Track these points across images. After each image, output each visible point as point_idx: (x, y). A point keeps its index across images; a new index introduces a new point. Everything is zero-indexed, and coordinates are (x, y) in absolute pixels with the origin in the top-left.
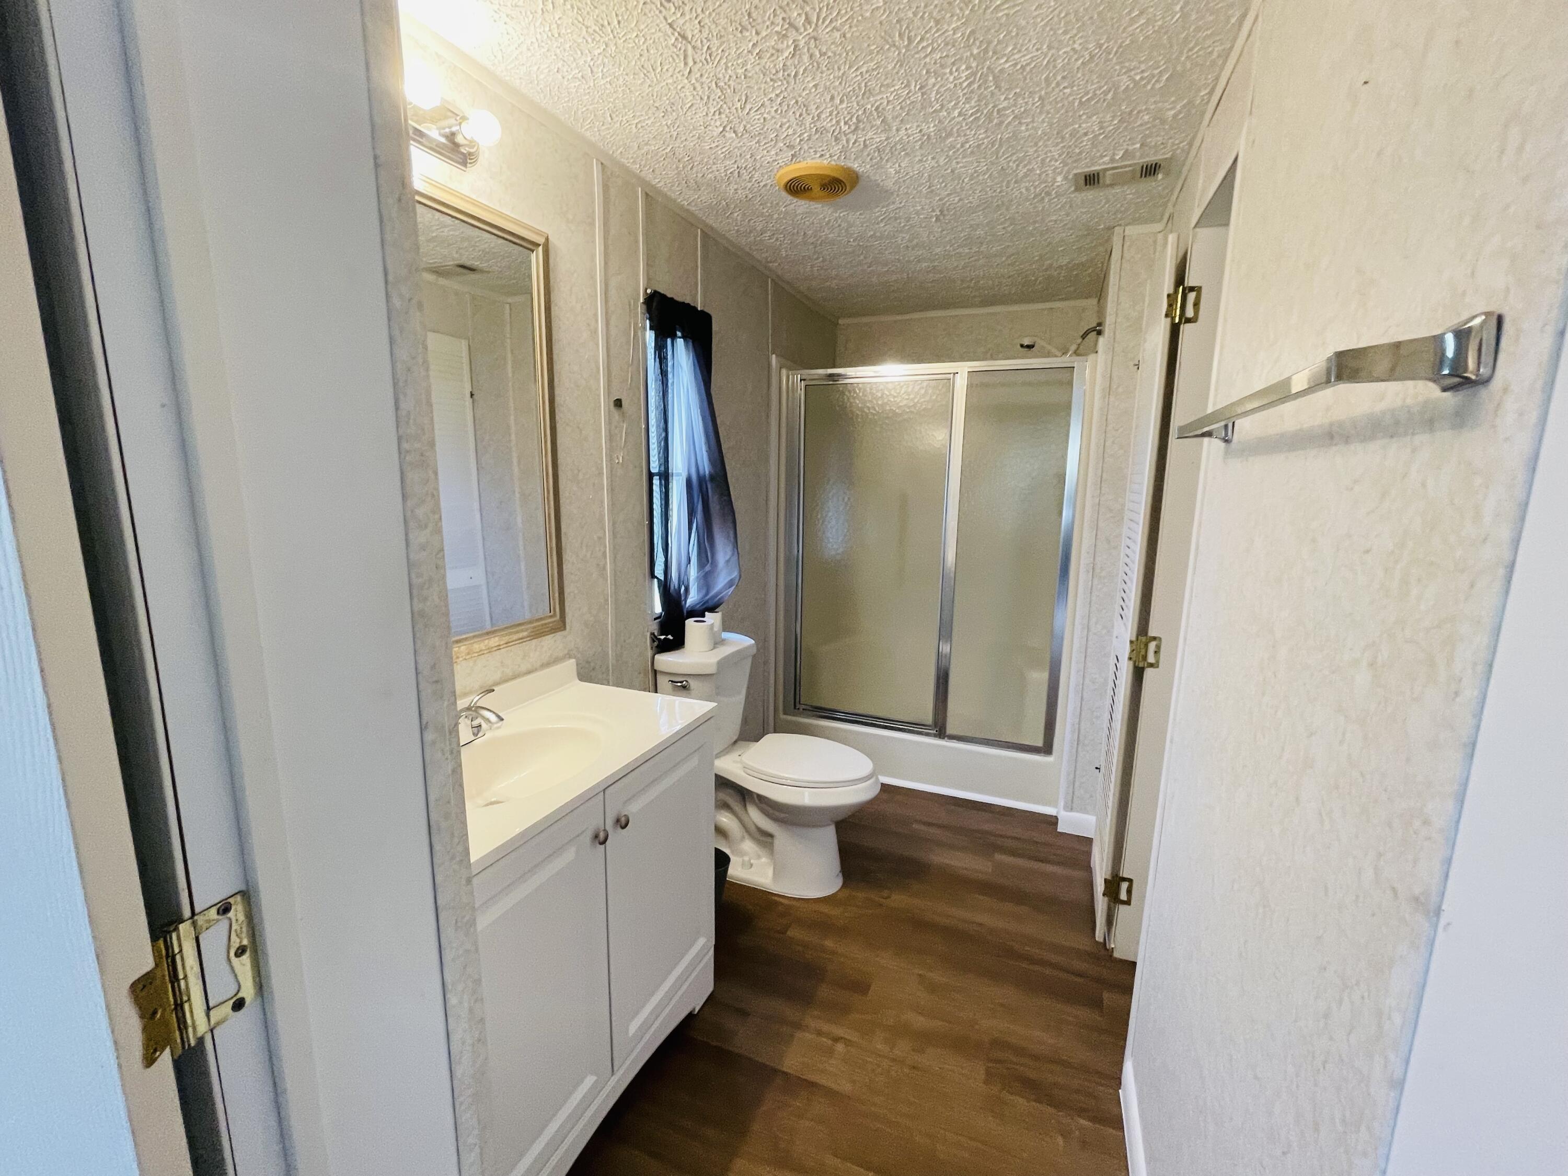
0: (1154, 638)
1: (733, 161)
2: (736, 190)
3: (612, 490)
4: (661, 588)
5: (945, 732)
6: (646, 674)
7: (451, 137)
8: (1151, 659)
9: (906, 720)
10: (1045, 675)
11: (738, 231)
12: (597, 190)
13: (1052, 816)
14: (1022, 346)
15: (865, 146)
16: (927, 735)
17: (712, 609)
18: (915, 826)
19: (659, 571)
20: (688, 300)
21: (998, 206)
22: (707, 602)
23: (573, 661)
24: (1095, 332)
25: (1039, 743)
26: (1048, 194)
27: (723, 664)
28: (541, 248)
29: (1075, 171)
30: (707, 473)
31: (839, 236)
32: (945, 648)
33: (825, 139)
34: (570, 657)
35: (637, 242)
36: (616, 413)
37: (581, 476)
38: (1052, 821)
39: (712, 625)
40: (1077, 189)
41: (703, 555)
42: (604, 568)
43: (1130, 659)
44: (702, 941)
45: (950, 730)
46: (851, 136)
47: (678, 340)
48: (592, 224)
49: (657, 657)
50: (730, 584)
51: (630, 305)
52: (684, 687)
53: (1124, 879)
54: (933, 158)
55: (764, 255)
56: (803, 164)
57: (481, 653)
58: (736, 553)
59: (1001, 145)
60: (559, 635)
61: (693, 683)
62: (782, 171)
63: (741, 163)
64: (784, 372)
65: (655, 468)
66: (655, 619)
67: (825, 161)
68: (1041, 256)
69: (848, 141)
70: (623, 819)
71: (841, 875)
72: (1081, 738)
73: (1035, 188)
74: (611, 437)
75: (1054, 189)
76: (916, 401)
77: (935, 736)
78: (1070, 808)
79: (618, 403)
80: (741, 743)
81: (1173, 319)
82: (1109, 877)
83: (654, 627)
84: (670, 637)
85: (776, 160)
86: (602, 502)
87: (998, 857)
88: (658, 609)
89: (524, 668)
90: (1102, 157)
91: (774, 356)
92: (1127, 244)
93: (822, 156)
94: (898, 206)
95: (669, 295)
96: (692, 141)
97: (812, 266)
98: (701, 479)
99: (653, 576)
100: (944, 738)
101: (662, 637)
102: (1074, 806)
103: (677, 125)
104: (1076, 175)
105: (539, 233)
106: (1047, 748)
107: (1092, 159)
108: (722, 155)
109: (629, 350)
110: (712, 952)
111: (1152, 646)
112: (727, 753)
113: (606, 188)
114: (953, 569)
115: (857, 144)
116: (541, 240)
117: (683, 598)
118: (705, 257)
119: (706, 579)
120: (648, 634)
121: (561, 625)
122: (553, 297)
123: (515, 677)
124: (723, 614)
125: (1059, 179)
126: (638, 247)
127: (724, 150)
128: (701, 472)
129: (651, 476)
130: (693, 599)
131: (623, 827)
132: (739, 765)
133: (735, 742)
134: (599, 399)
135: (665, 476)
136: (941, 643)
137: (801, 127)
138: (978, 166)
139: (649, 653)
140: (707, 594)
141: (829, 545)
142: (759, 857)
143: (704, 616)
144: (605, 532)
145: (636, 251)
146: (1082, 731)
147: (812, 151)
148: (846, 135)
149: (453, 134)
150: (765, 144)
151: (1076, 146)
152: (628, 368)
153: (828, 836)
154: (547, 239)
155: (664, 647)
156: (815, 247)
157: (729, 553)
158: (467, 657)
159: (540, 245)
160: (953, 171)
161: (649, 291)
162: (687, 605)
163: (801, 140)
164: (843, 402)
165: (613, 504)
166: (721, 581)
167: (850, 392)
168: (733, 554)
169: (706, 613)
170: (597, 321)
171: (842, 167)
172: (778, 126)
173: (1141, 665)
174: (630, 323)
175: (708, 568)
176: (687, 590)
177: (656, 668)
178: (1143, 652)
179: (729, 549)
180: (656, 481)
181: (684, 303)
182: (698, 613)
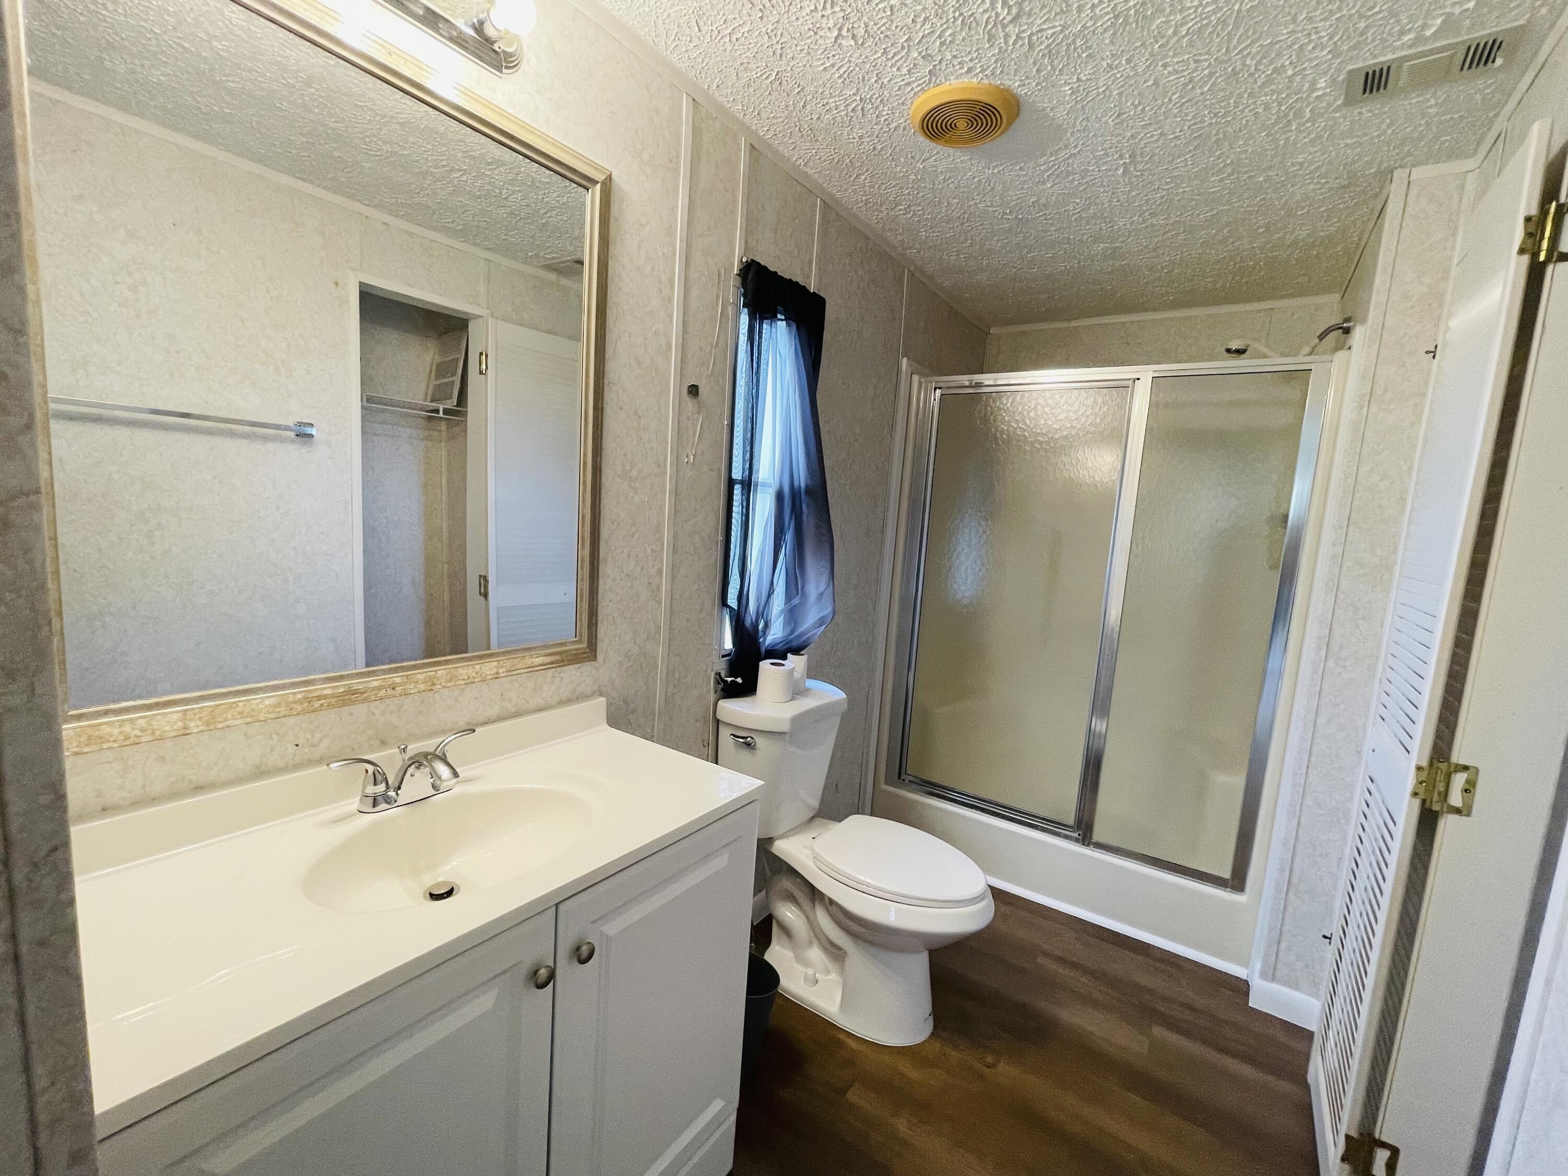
0: (1465, 768)
1: (854, 91)
2: (861, 137)
3: (676, 493)
4: (734, 623)
5: (1091, 838)
6: (706, 721)
7: (479, 28)
8: (1456, 799)
9: (1042, 814)
10: (1239, 781)
11: (867, 201)
12: (685, 131)
13: (1241, 979)
14: (1228, 351)
15: (1031, 46)
16: (1066, 837)
17: (797, 651)
18: (1041, 960)
19: (732, 601)
20: (799, 278)
21: (1218, 140)
22: (791, 641)
23: (603, 700)
24: (1341, 331)
25: (1226, 873)
26: (1299, 114)
27: (799, 721)
28: (599, 186)
29: (1350, 67)
30: (803, 485)
31: (992, 206)
32: (1099, 726)
33: (974, 39)
34: (601, 695)
35: (735, 201)
36: (689, 403)
37: (634, 473)
38: (1241, 988)
39: (792, 671)
40: (1349, 101)
41: (793, 587)
42: (659, 588)
43: (1415, 794)
44: (718, 1105)
45: (1097, 836)
46: (1010, 28)
47: (779, 323)
48: (676, 171)
49: (722, 703)
50: (821, 622)
51: (719, 276)
52: (748, 745)
53: (1384, 1145)
54: (1128, 61)
55: (899, 238)
56: (945, 87)
57: (470, 682)
58: (831, 583)
59: (1236, 26)
60: (587, 667)
61: (760, 741)
62: (917, 101)
63: (865, 92)
64: (916, 378)
65: (737, 474)
66: (723, 656)
67: (975, 80)
68: (1267, 226)
69: (1007, 36)
70: (585, 950)
71: (931, 1018)
72: (1295, 880)
73: (1280, 105)
74: (680, 431)
75: (1309, 104)
76: (1080, 413)
77: (1077, 840)
78: (1271, 974)
79: (693, 390)
80: (819, 820)
81: (1535, 255)
82: (1354, 1134)
83: (721, 666)
84: (739, 680)
85: (908, 84)
86: (661, 507)
87: (1158, 1031)
88: (728, 645)
89: (534, 702)
90: (1402, 33)
91: (905, 359)
92: (1413, 192)
93: (970, 70)
94: (1073, 151)
95: (771, 269)
96: (802, 58)
97: (959, 252)
98: (794, 492)
99: (724, 603)
100: (1088, 845)
101: (729, 679)
102: (1278, 974)
103: (779, 33)
104: (1350, 72)
105: (598, 168)
106: (1237, 881)
107: (1384, 40)
108: (840, 81)
109: (714, 330)
110: (733, 1118)
111: (1459, 780)
112: (799, 833)
113: (696, 132)
114: (1117, 629)
115: (1020, 43)
116: (600, 177)
117: (760, 634)
118: (824, 234)
119: (792, 615)
120: (713, 674)
121: (590, 652)
122: (614, 250)
123: (517, 714)
124: (808, 658)
125: (1322, 84)
126: (736, 206)
127: (842, 71)
128: (796, 484)
129: (731, 483)
130: (775, 634)
131: (583, 961)
132: (808, 852)
133: (813, 818)
134: (668, 384)
135: (748, 484)
136: (1094, 720)
137: (941, 18)
138: (1195, 70)
139: (712, 697)
140: (792, 632)
141: (956, 586)
142: (828, 972)
143: (785, 658)
144: (663, 545)
145: (733, 212)
146: (1297, 871)
147: (955, 62)
148: (1004, 27)
149: (481, 23)
150: (895, 54)
151: (1361, 17)
152: (711, 349)
153: (919, 965)
154: (610, 177)
155: (730, 691)
156: (962, 224)
157: (822, 587)
158: (449, 685)
159: (598, 182)
160: (1156, 83)
161: (744, 260)
162: (767, 643)
163: (942, 44)
164: (985, 414)
165: (676, 512)
166: (811, 618)
167: (994, 401)
168: (828, 585)
169: (789, 655)
170: (672, 287)
171: (997, 87)
172: (910, 20)
173: (1436, 807)
174: (718, 297)
175: (796, 601)
176: (767, 626)
177: (718, 717)
178: (1441, 787)
179: (824, 579)
180: (737, 490)
181: (791, 280)
182: (778, 653)
